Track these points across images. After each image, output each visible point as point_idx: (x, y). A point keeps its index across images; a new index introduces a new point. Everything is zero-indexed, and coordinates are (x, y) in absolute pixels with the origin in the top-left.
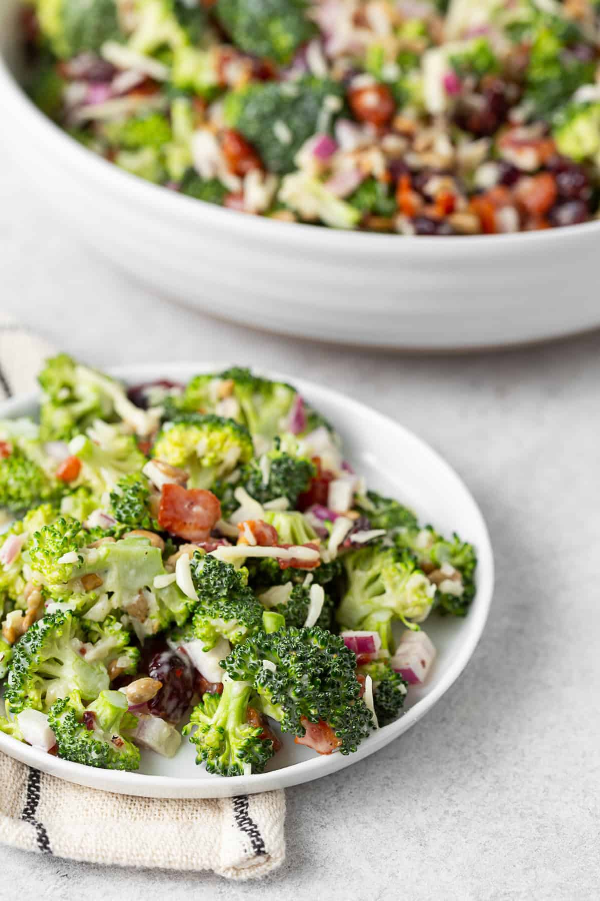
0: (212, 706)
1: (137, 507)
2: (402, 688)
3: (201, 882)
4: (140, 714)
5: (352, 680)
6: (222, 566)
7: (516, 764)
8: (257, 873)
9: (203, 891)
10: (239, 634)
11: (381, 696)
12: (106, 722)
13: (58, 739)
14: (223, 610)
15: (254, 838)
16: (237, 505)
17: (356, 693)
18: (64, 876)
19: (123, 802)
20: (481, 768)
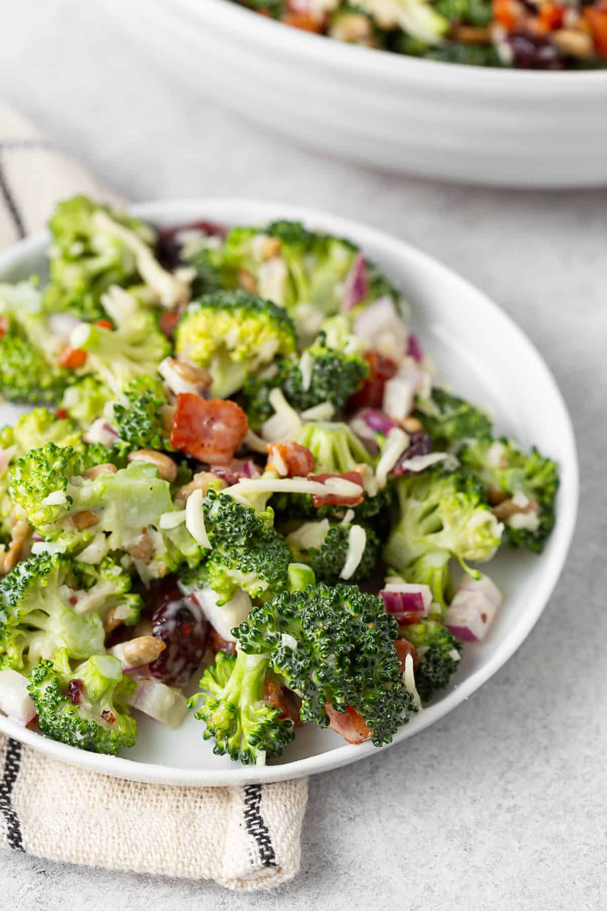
0: (225, 670)
1: (146, 424)
2: (455, 655)
3: (201, 888)
4: (140, 677)
5: (390, 656)
6: (240, 511)
7: (589, 744)
8: (265, 886)
9: (202, 900)
10: (260, 590)
11: (428, 667)
12: (95, 695)
13: (37, 712)
14: (241, 560)
15: (263, 847)
16: (272, 412)
17: (394, 674)
18: (41, 873)
19: (115, 783)
20: (546, 748)
